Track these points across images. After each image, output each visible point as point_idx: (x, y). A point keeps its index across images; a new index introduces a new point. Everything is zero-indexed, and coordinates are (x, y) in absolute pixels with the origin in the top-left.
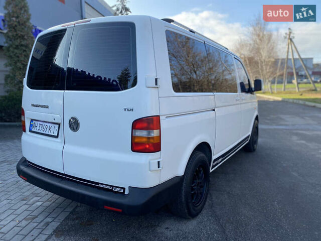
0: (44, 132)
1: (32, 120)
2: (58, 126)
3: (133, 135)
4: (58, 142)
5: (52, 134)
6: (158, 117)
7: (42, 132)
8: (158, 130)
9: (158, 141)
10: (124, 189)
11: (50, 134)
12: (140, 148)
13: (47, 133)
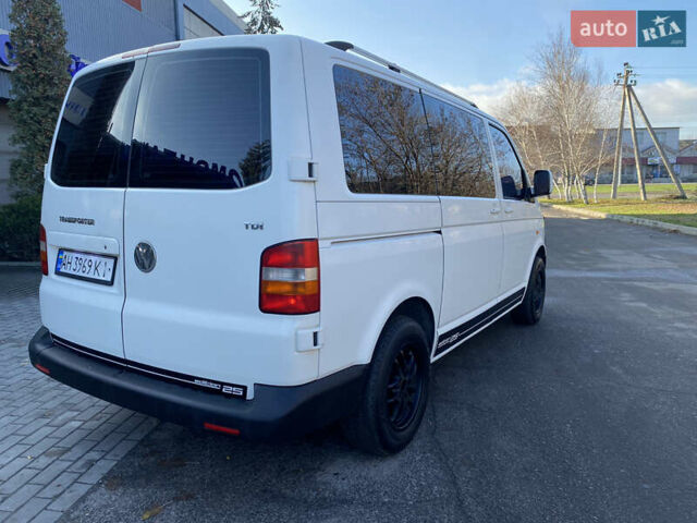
0: (85, 275)
1: (61, 251)
2: (113, 261)
3: (263, 278)
4: (112, 293)
5: (101, 278)
6: (314, 242)
7: (81, 274)
8: (315, 269)
9: (316, 291)
10: (245, 388)
11: (96, 277)
12: (278, 304)
13: (91, 276)
